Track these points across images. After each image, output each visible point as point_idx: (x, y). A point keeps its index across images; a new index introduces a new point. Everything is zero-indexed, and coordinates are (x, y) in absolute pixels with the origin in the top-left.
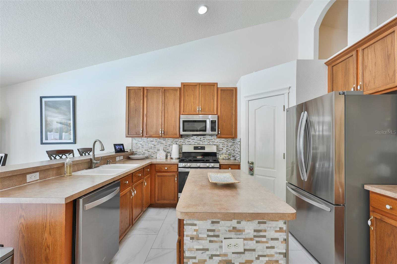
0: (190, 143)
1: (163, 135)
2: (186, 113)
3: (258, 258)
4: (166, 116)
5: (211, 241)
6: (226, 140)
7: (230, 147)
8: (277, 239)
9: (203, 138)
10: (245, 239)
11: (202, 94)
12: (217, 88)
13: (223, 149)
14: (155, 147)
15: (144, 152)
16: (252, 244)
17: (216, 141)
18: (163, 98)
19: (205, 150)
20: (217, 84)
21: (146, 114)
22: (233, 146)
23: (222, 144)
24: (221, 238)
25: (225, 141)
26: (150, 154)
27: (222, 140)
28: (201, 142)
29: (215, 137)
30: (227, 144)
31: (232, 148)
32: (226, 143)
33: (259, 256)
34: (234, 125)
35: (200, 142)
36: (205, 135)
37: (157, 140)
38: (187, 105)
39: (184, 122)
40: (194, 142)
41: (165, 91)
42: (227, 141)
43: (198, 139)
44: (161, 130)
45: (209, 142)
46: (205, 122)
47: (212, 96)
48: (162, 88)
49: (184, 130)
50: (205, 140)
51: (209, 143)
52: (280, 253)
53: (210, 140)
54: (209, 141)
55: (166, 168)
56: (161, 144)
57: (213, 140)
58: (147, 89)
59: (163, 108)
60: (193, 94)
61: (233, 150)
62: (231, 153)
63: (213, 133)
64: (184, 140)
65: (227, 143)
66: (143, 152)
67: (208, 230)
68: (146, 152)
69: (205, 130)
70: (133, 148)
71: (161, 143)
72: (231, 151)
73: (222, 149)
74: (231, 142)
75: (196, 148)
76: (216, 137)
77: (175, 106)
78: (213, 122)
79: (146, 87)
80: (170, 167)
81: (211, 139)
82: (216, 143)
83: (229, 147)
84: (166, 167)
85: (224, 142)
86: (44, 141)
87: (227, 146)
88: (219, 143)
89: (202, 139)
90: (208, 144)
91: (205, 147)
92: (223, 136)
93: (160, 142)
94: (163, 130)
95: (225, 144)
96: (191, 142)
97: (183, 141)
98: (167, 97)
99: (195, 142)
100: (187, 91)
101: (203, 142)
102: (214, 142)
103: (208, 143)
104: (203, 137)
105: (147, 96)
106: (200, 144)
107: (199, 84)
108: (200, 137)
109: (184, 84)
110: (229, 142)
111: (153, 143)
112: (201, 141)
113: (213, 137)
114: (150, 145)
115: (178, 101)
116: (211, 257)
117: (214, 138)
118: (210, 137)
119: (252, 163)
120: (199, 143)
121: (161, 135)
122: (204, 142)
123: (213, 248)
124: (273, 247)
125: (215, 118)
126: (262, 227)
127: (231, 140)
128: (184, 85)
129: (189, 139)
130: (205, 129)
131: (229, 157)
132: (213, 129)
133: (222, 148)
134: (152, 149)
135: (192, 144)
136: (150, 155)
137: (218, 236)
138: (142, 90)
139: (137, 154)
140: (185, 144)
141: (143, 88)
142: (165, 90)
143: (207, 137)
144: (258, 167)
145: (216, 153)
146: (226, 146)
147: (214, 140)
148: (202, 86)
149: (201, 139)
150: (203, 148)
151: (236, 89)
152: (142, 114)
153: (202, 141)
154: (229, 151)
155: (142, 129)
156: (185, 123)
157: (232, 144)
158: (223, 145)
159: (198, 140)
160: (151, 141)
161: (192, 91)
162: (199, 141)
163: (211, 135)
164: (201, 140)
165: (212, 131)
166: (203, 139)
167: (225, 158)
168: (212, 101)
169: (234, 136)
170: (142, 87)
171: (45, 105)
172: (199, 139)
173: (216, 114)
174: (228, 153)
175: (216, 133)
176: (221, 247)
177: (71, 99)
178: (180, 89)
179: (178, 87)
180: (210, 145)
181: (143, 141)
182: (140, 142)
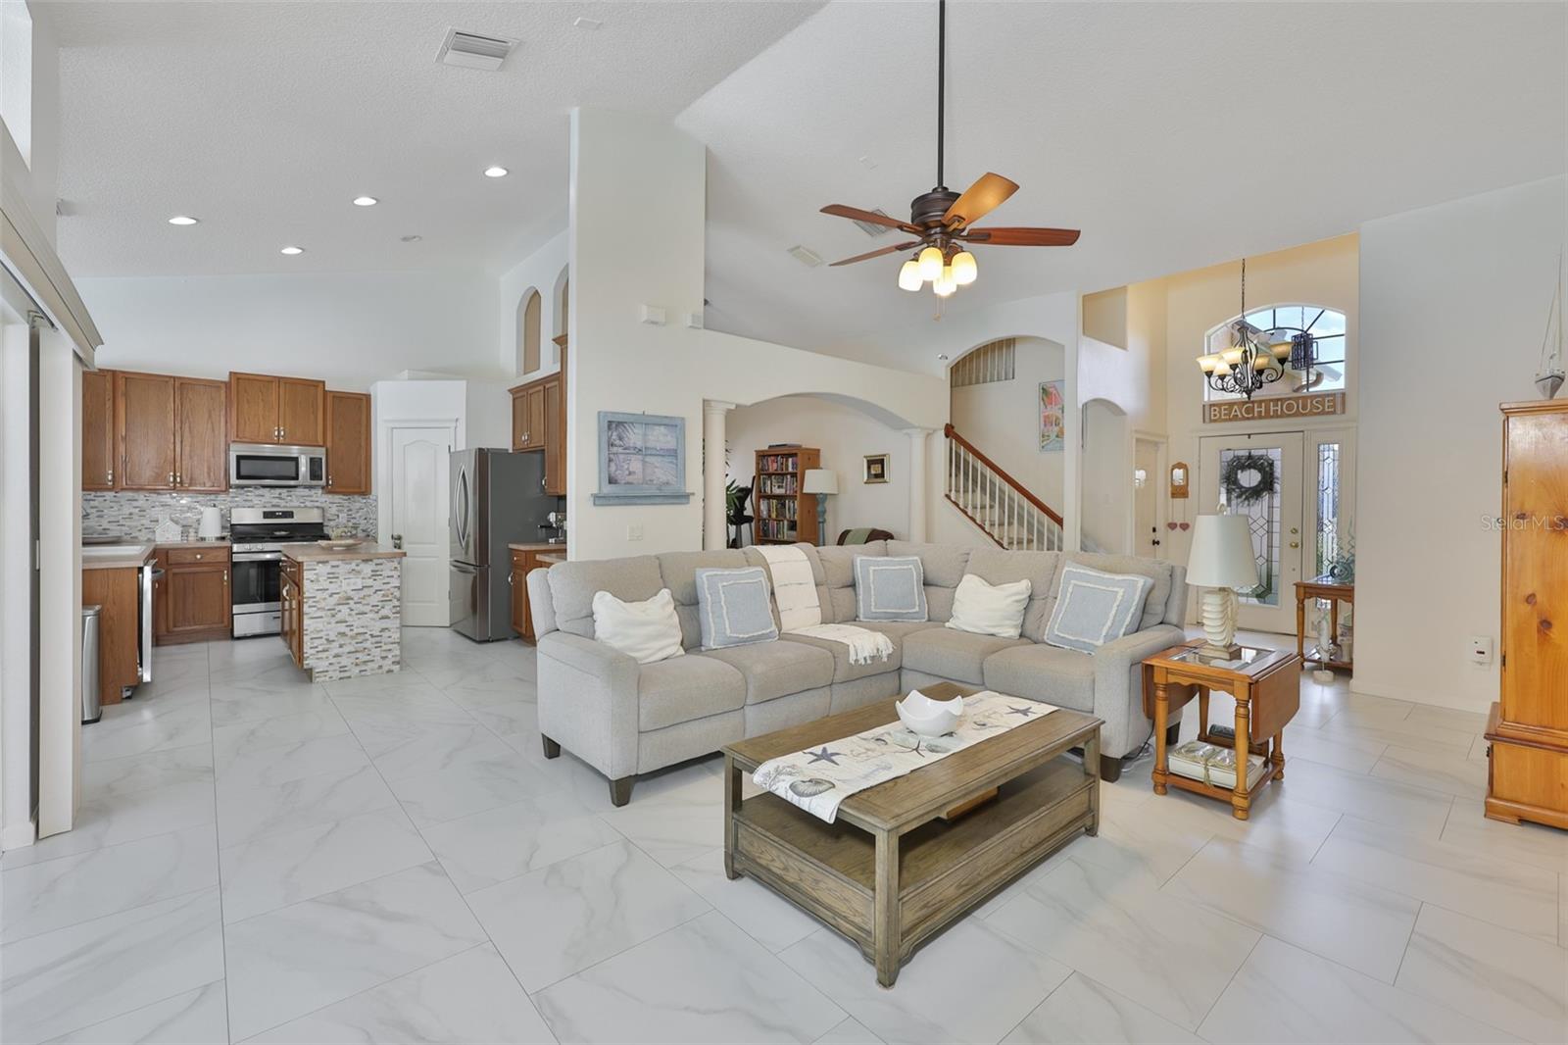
0: (251, 504)
1: (178, 485)
2: (244, 440)
3: (375, 593)
4: (187, 443)
5: (331, 582)
6: (346, 498)
8: (392, 577)
9: (288, 494)
10: (363, 578)
11: (287, 398)
12: (325, 392)
13: (338, 516)
14: (142, 513)
16: (370, 582)
17: (321, 500)
18: (178, 401)
19: (293, 517)
20: (324, 382)
21: (124, 434)
22: (363, 509)
24: (341, 578)
25: (343, 500)
27: (337, 498)
29: (320, 491)
30: (348, 506)
31: (360, 514)
32: (346, 504)
33: (377, 591)
34: (363, 469)
35: (279, 502)
36: (295, 487)
37: (150, 496)
38: (245, 423)
39: (239, 458)
40: (263, 502)
41: (182, 386)
42: (349, 499)
44: (172, 474)
46: (296, 460)
47: (313, 407)
48: (174, 378)
49: (239, 477)
50: (294, 497)
51: (302, 505)
52: (395, 587)
54: (304, 500)
55: (198, 556)
56: (162, 505)
57: (315, 497)
58: (127, 376)
59: (178, 426)
60: (262, 400)
61: (362, 518)
62: (359, 524)
63: (314, 483)
64: (236, 497)
65: (349, 503)
67: (329, 574)
68: (112, 527)
69: (296, 478)
71: (162, 503)
72: (358, 519)
73: (336, 515)
74: (359, 501)
75: (266, 515)
77: (212, 423)
78: (314, 463)
80: (209, 554)
81: (308, 495)
82: (320, 503)
83: (354, 511)
84: (198, 554)
85: (340, 501)
87: (350, 510)
88: (329, 503)
90: (300, 506)
91: (293, 512)
92: (338, 490)
93: (159, 501)
94: (178, 474)
95: (343, 506)
96: (256, 502)
97: (231, 500)
98: (190, 400)
99: (266, 502)
100: (246, 391)
101: (287, 502)
102: (317, 501)
103: (301, 503)
104: (287, 492)
105: (126, 395)
106: (279, 506)
107: (280, 380)
108: (278, 491)
109: (239, 376)
110: (353, 501)
111: (135, 504)
112: (280, 498)
113: (313, 491)
114: (126, 510)
115: (223, 412)
116: (331, 595)
117: (316, 494)
118: (307, 490)
119: (399, 538)
121: (171, 484)
122: (290, 501)
123: (333, 588)
124: (388, 583)
125: (320, 453)
126: (379, 567)
127: (358, 497)
128: (238, 379)
129: (249, 496)
130: (293, 475)
131: (354, 532)
132: (315, 475)
133: (336, 513)
134: (132, 518)
135: (258, 505)
136: (126, 534)
137: (337, 578)
138: (109, 377)
140: (240, 505)
141: (114, 373)
142: (182, 384)
143: (299, 492)
144: (410, 543)
145: (322, 524)
146: (345, 511)
147: (317, 497)
148: (287, 384)
150: (290, 515)
151: (368, 397)
153: (284, 499)
154: (353, 521)
155: (110, 472)
156: (242, 462)
157: (361, 506)
158: (338, 508)
159: (274, 497)
160: (129, 500)
161: (260, 393)
162: (277, 500)
163: (310, 487)
165: (312, 478)
166: (287, 496)
167: (343, 534)
168: (311, 417)
169: (363, 490)
170: (108, 371)
172: (278, 496)
173: (321, 444)
174: (350, 524)
175: (323, 482)
176: (341, 586)
178: (227, 385)
179: (222, 382)
180: (306, 507)
181: (101, 499)
182: (92, 502)
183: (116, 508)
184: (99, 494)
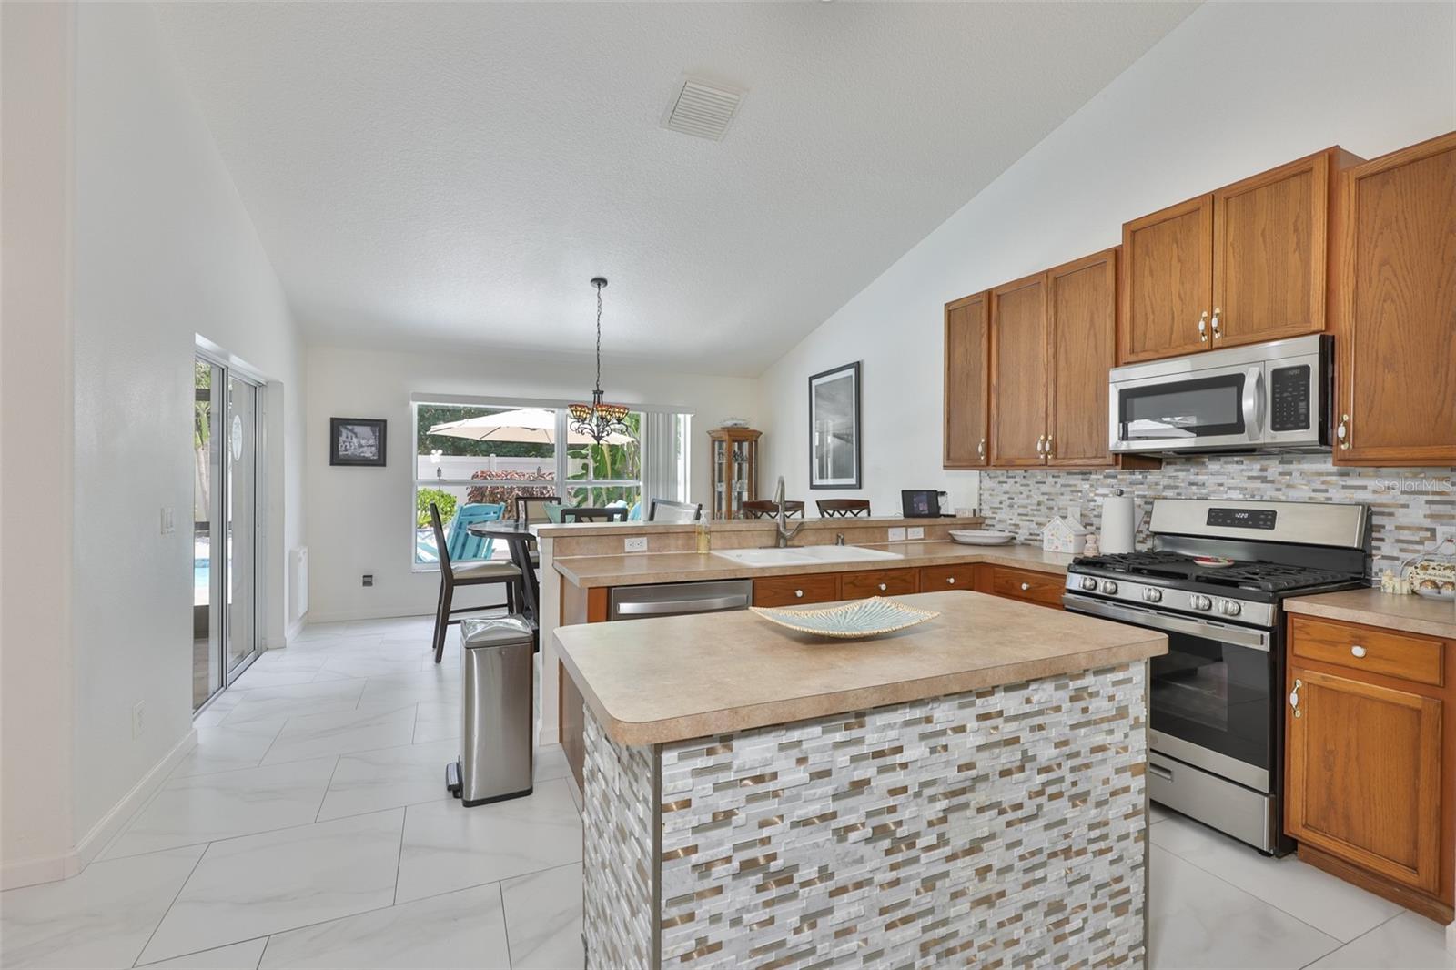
0: (1195, 492)
1: (1050, 457)
4: (1061, 381)
9: (1280, 469)
11: (1231, 239)
13: (1433, 531)
14: (1051, 503)
15: (1016, 520)
17: (1374, 484)
18: (1051, 312)
19: (1272, 527)
23: (1428, 502)
26: (1036, 532)
28: (1269, 485)
35: (1255, 489)
37: (1059, 477)
38: (1147, 319)
39: (1127, 393)
40: (1219, 489)
41: (1057, 281)
43: (1249, 475)
44: (1042, 437)
45: (1323, 487)
46: (1235, 381)
47: (1296, 230)
48: (1047, 272)
49: (1125, 434)
50: (1296, 474)
51: (1321, 497)
53: (1326, 479)
54: (1323, 483)
55: (1024, 587)
56: (1072, 491)
58: (1000, 293)
60: (1179, 260)
63: (1290, 436)
66: (1011, 519)
69: (1246, 428)
70: (984, 506)
71: (1073, 488)
73: (1427, 529)
75: (1217, 517)
77: (1095, 335)
79: (996, 288)
80: (1041, 586)
84: (1027, 583)
85: (1443, 487)
86: (817, 482)
88: (1404, 492)
90: (1310, 498)
91: (1274, 513)
93: (1070, 486)
94: (1051, 437)
95: (1450, 503)
97: (1167, 485)
98: (1067, 302)
99: (1225, 489)
100: (1147, 253)
101: (1272, 490)
102: (1365, 488)
103: (1314, 491)
104: (1280, 463)
105: (999, 319)
106: (1254, 499)
107: (1212, 197)
109: (1134, 228)
111: (1044, 488)
112: (1264, 480)
114: (1037, 498)
115: (1110, 309)
121: (1042, 456)
122: (1288, 486)
125: (1302, 354)
128: (1135, 233)
129: (1196, 474)
130: (1234, 421)
132: (1287, 416)
133: (1427, 523)
134: (1039, 510)
136: (1035, 534)
138: (984, 303)
139: (993, 526)
140: (1179, 494)
141: (988, 292)
142: (1056, 277)
145: (1359, 549)
148: (1233, 202)
149: (1264, 474)
150: (1267, 520)
152: (984, 385)
153: (1272, 482)
155: (984, 440)
156: (1138, 402)
158: (1434, 507)
159: (1249, 478)
160: (1037, 483)
161: (1175, 245)
162: (1258, 484)
165: (1279, 425)
166: (1280, 474)
168: (1294, 259)
170: (983, 293)
171: (816, 396)
172: (1254, 474)
173: (1314, 327)
175: (1308, 436)
177: (852, 372)
178: (1117, 253)
179: (1110, 250)
180: (1328, 502)
181: (1012, 480)
182: (1004, 485)
183: (1024, 495)
184: (1011, 473)
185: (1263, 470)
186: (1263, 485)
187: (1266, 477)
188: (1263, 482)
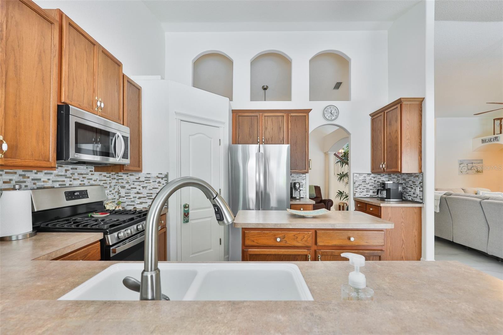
0: (39, 184)
7: (113, 188)
9: (71, 171)
12: (123, 75)
17: (94, 177)
19: (88, 196)
22: (117, 185)
23: (103, 183)
25: (107, 177)
27: (103, 175)
28: (69, 179)
30: (110, 183)
31: (116, 190)
34: (139, 150)
35: (64, 181)
40: (50, 182)
42: (110, 177)
43: (60, 174)
45: (83, 179)
46: (114, 135)
50: (76, 174)
53: (84, 176)
54: (83, 178)
57: (90, 174)
61: (117, 193)
62: (115, 199)
64: (20, 175)
65: (110, 180)
72: (114, 195)
74: (115, 179)
75: (68, 196)
76: (93, 169)
78: (125, 140)
81: (85, 173)
82: (94, 181)
85: (105, 178)
88: (99, 181)
89: (68, 174)
91: (87, 191)
95: (106, 183)
96: (44, 182)
97: (17, 180)
99: (53, 181)
101: (71, 181)
104: (72, 169)
107: (99, 46)
110: (112, 179)
113: (90, 169)
117: (91, 171)
119: (188, 206)
120: (64, 183)
122: (74, 179)
125: (127, 132)
127: (115, 174)
128: (69, 24)
129: (36, 173)
135: (46, 186)
143: (80, 169)
144: (193, 210)
146: (108, 187)
147: (92, 174)
150: (84, 194)
157: (116, 182)
164: (68, 176)
166: (71, 174)
168: (116, 95)
172: (63, 174)
173: (122, 122)
175: (128, 161)
185: (66, 171)
186: (66, 179)
187: (66, 175)
188: (66, 178)
